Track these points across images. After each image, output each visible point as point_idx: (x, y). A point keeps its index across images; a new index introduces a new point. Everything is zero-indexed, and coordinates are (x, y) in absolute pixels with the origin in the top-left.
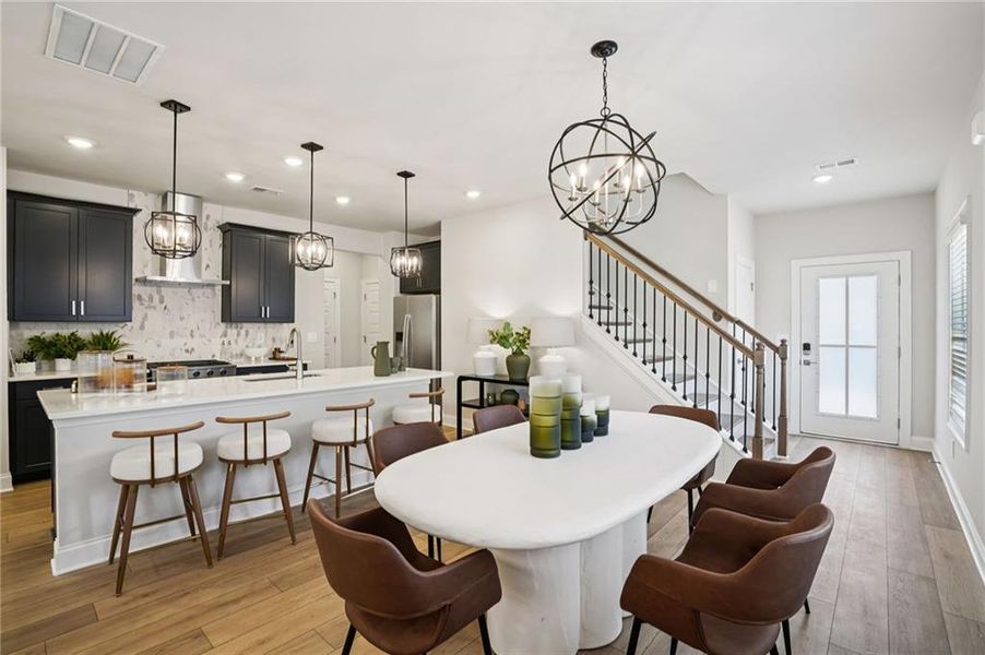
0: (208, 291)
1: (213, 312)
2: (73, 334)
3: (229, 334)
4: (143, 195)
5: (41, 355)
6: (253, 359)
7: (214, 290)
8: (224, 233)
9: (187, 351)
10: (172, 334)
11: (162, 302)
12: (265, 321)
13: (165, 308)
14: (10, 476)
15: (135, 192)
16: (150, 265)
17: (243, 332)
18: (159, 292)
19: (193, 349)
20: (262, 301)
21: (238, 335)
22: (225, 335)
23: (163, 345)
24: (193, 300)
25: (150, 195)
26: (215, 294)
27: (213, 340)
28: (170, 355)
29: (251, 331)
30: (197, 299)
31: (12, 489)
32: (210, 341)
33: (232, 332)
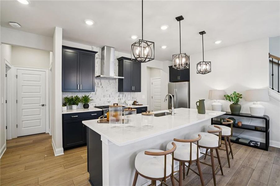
0: (114, 81)
1: (116, 88)
2: (77, 96)
3: (120, 96)
4: (96, 48)
5: (68, 104)
6: (129, 105)
7: (116, 81)
8: (119, 61)
9: (108, 102)
10: (104, 96)
11: (101, 85)
12: (133, 91)
13: (102, 87)
14: (63, 149)
15: (94, 47)
16: (98, 72)
17: (124, 95)
18: (100, 81)
19: (110, 101)
20: (132, 84)
21: (123, 96)
22: (119, 96)
23: (101, 100)
24: (110, 84)
25: (98, 48)
26: (116, 82)
27: (116, 98)
28: (104, 103)
29: (126, 95)
30: (111, 84)
31: (63, 154)
32: (115, 98)
33: (121, 95)
